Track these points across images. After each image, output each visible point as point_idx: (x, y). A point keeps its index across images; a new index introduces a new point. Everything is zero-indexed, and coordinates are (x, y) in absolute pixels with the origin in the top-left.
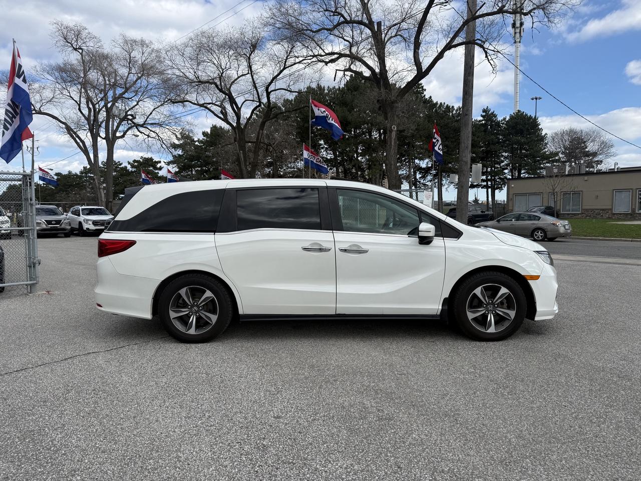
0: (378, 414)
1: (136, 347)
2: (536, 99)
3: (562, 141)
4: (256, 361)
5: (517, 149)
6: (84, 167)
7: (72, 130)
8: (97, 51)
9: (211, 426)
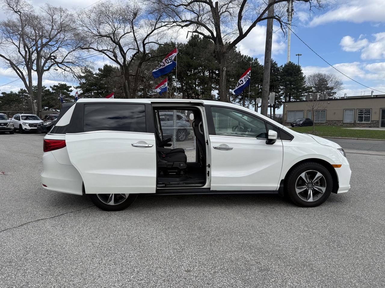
0: (258, 266)
1: (72, 214)
2: (299, 55)
3: (314, 80)
4: (160, 225)
5: (288, 84)
6: (21, 89)
7: (14, 64)
8: (30, 13)
9: (141, 280)
